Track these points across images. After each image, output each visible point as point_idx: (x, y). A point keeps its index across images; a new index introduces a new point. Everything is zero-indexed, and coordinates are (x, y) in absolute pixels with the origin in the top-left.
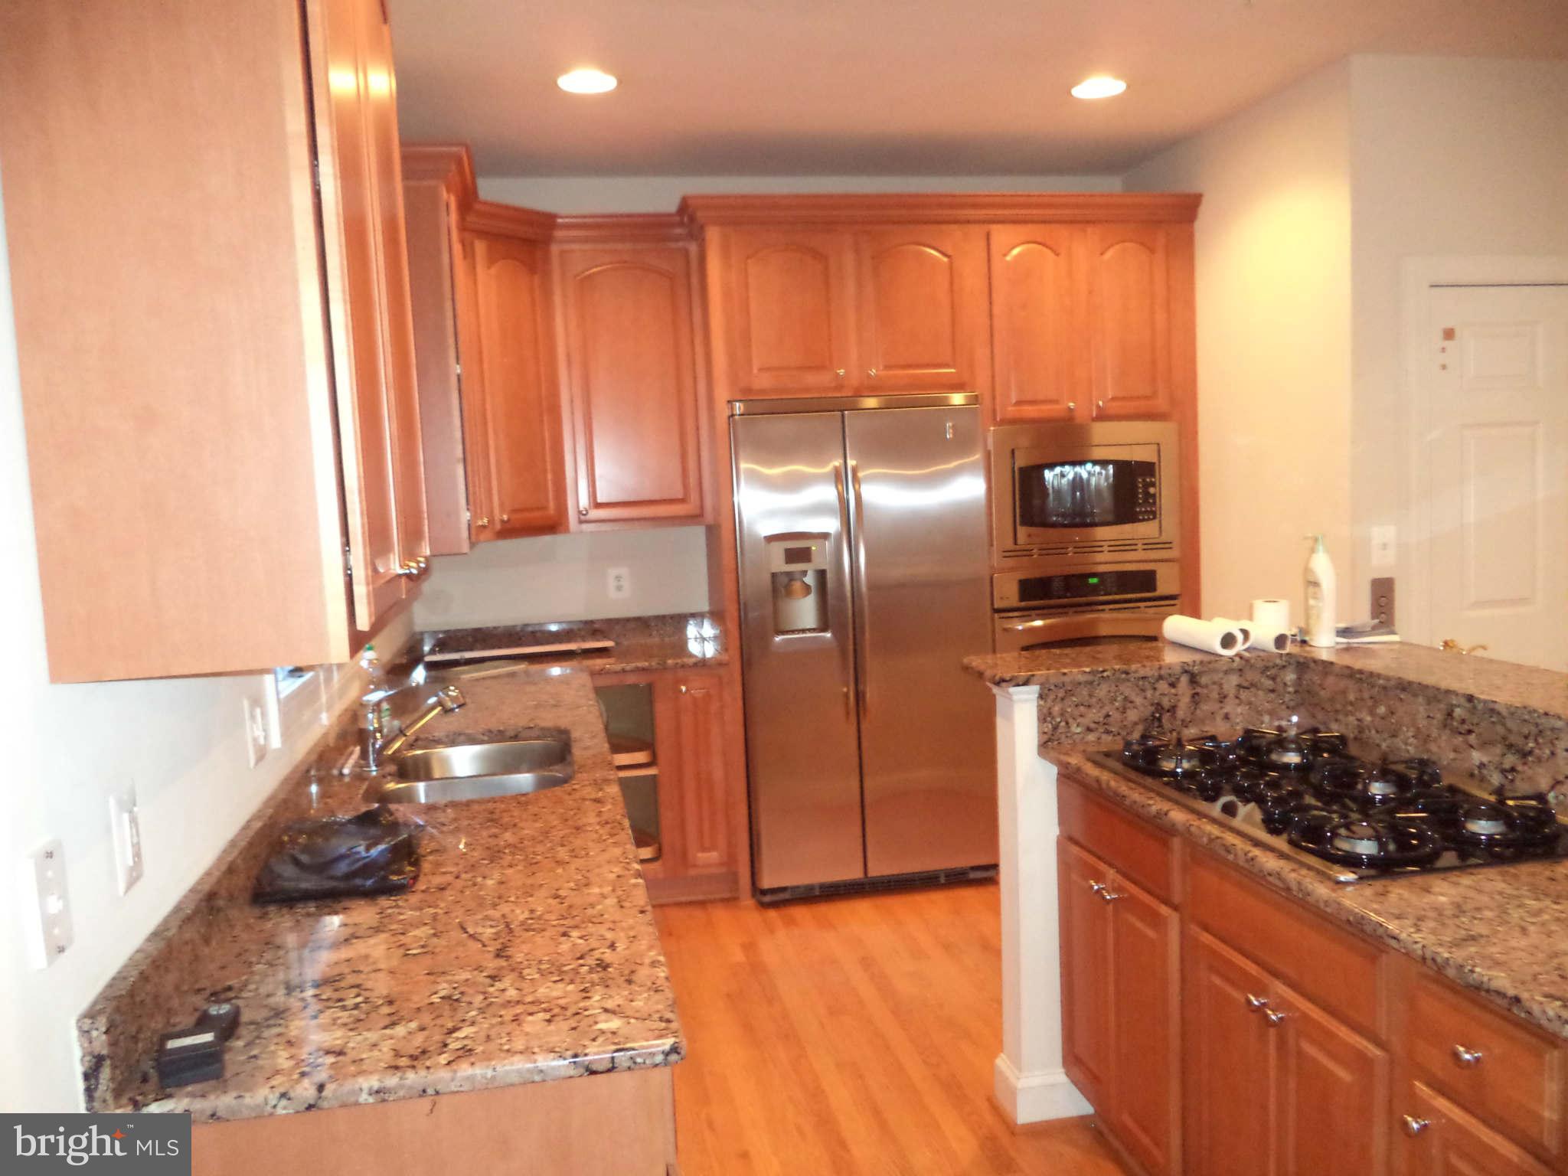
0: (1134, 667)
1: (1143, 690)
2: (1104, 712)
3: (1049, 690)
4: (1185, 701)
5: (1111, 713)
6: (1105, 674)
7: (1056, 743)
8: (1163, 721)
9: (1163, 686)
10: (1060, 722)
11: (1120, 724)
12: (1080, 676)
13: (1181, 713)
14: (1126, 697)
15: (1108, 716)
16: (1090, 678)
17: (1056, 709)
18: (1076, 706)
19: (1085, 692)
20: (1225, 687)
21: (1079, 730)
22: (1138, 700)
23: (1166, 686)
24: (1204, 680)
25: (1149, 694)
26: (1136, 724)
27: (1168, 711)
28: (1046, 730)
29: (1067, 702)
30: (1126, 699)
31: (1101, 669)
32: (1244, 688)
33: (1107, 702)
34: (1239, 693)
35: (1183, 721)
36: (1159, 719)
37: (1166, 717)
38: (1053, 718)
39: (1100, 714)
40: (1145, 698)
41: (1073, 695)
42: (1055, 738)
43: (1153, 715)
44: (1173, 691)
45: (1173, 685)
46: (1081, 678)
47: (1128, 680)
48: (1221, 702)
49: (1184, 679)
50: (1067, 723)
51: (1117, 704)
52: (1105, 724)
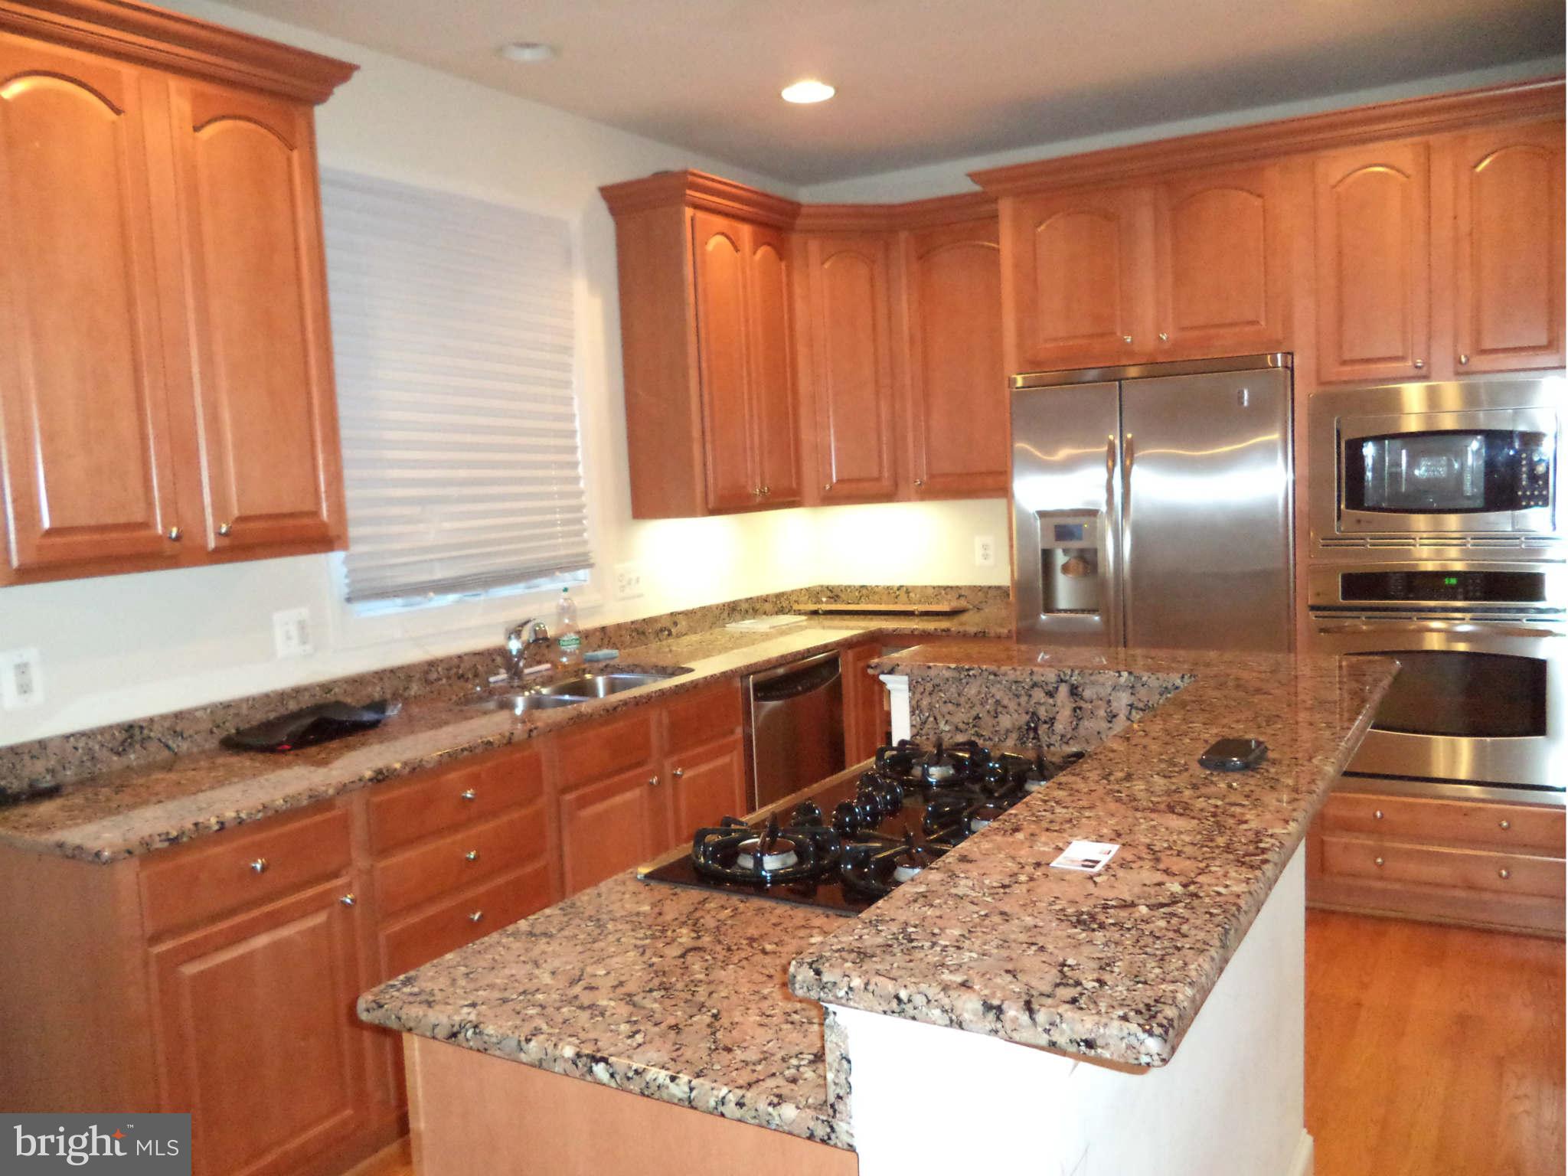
0: (1004, 669)
1: (1018, 696)
2: (974, 713)
3: (917, 682)
4: (1065, 715)
5: (981, 715)
6: (971, 673)
7: (925, 737)
8: (1040, 732)
9: (1039, 695)
10: (928, 717)
11: (992, 729)
12: (944, 672)
13: (1059, 727)
14: (997, 701)
15: (977, 717)
16: (956, 674)
17: (925, 703)
18: (945, 702)
19: (953, 690)
20: (1114, 704)
21: (947, 728)
22: (1012, 706)
23: (1042, 695)
24: (1087, 693)
25: (1023, 700)
26: (1008, 731)
27: (1045, 722)
28: (914, 723)
29: (935, 698)
30: (998, 702)
31: (967, 667)
32: (1137, 708)
33: (978, 702)
34: (1130, 713)
35: (1062, 736)
36: (1035, 730)
37: (1043, 729)
38: (921, 711)
39: (969, 715)
40: (1019, 704)
41: (941, 690)
42: (923, 732)
43: (1028, 724)
44: (1051, 701)
45: (1050, 694)
46: (947, 674)
47: (1000, 682)
48: (1110, 722)
49: (1064, 689)
50: (935, 719)
51: (988, 707)
52: (974, 726)
